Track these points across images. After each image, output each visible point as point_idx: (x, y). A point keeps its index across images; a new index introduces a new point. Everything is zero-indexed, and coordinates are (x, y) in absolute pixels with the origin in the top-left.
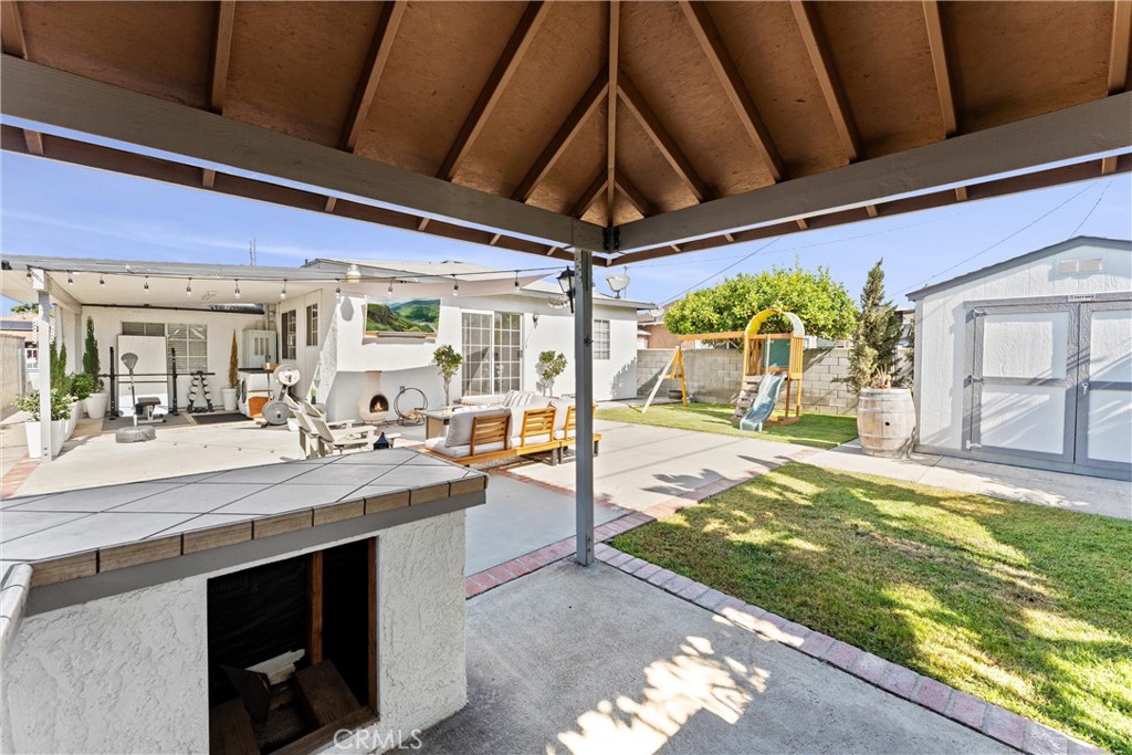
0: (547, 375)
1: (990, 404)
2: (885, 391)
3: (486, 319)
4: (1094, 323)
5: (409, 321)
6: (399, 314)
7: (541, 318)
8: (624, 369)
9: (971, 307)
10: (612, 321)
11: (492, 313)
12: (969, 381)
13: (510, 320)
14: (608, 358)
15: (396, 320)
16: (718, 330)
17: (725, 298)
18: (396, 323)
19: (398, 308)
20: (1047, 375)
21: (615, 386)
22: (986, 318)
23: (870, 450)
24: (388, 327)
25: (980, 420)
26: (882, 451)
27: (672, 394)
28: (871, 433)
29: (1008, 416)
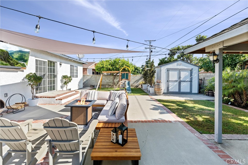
0: (66, 83)
1: (170, 85)
2: (160, 83)
3: (44, 62)
4: (181, 72)
5: (17, 61)
6: (13, 57)
7: (63, 64)
8: (80, 80)
9: (168, 69)
10: (78, 67)
11: (47, 61)
12: (168, 81)
13: (52, 64)
14: (77, 77)
15: (12, 60)
16: (111, 71)
17: (113, 63)
18: (12, 62)
19: (13, 53)
20: (176, 80)
21: (79, 85)
22: (170, 71)
23: (158, 95)
24: (8, 63)
25: (169, 87)
26: (160, 94)
27: (91, 86)
28: (159, 91)
29: (172, 86)
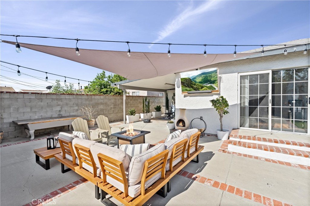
5: (201, 85)
6: (195, 82)
11: (270, 71)
15: (195, 85)
18: (195, 87)
19: (195, 78)
24: (191, 89)
